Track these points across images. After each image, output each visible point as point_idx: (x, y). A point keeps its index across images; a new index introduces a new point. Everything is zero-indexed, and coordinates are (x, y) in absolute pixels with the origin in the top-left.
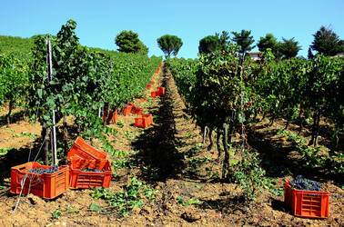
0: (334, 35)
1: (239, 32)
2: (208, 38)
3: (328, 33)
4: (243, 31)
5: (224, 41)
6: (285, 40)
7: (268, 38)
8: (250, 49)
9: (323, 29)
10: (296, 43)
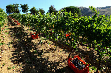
0: (54, 8)
1: (23, 5)
2: (10, 5)
3: (53, 8)
4: (25, 4)
5: (17, 7)
6: (39, 9)
7: (34, 8)
8: (27, 11)
9: (52, 6)
10: (43, 10)
